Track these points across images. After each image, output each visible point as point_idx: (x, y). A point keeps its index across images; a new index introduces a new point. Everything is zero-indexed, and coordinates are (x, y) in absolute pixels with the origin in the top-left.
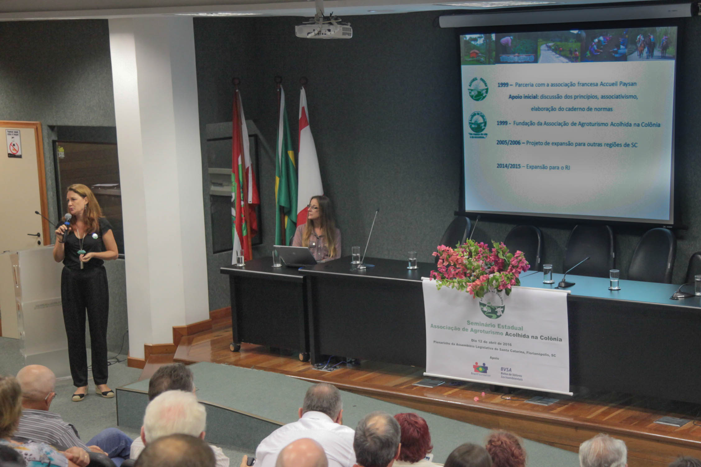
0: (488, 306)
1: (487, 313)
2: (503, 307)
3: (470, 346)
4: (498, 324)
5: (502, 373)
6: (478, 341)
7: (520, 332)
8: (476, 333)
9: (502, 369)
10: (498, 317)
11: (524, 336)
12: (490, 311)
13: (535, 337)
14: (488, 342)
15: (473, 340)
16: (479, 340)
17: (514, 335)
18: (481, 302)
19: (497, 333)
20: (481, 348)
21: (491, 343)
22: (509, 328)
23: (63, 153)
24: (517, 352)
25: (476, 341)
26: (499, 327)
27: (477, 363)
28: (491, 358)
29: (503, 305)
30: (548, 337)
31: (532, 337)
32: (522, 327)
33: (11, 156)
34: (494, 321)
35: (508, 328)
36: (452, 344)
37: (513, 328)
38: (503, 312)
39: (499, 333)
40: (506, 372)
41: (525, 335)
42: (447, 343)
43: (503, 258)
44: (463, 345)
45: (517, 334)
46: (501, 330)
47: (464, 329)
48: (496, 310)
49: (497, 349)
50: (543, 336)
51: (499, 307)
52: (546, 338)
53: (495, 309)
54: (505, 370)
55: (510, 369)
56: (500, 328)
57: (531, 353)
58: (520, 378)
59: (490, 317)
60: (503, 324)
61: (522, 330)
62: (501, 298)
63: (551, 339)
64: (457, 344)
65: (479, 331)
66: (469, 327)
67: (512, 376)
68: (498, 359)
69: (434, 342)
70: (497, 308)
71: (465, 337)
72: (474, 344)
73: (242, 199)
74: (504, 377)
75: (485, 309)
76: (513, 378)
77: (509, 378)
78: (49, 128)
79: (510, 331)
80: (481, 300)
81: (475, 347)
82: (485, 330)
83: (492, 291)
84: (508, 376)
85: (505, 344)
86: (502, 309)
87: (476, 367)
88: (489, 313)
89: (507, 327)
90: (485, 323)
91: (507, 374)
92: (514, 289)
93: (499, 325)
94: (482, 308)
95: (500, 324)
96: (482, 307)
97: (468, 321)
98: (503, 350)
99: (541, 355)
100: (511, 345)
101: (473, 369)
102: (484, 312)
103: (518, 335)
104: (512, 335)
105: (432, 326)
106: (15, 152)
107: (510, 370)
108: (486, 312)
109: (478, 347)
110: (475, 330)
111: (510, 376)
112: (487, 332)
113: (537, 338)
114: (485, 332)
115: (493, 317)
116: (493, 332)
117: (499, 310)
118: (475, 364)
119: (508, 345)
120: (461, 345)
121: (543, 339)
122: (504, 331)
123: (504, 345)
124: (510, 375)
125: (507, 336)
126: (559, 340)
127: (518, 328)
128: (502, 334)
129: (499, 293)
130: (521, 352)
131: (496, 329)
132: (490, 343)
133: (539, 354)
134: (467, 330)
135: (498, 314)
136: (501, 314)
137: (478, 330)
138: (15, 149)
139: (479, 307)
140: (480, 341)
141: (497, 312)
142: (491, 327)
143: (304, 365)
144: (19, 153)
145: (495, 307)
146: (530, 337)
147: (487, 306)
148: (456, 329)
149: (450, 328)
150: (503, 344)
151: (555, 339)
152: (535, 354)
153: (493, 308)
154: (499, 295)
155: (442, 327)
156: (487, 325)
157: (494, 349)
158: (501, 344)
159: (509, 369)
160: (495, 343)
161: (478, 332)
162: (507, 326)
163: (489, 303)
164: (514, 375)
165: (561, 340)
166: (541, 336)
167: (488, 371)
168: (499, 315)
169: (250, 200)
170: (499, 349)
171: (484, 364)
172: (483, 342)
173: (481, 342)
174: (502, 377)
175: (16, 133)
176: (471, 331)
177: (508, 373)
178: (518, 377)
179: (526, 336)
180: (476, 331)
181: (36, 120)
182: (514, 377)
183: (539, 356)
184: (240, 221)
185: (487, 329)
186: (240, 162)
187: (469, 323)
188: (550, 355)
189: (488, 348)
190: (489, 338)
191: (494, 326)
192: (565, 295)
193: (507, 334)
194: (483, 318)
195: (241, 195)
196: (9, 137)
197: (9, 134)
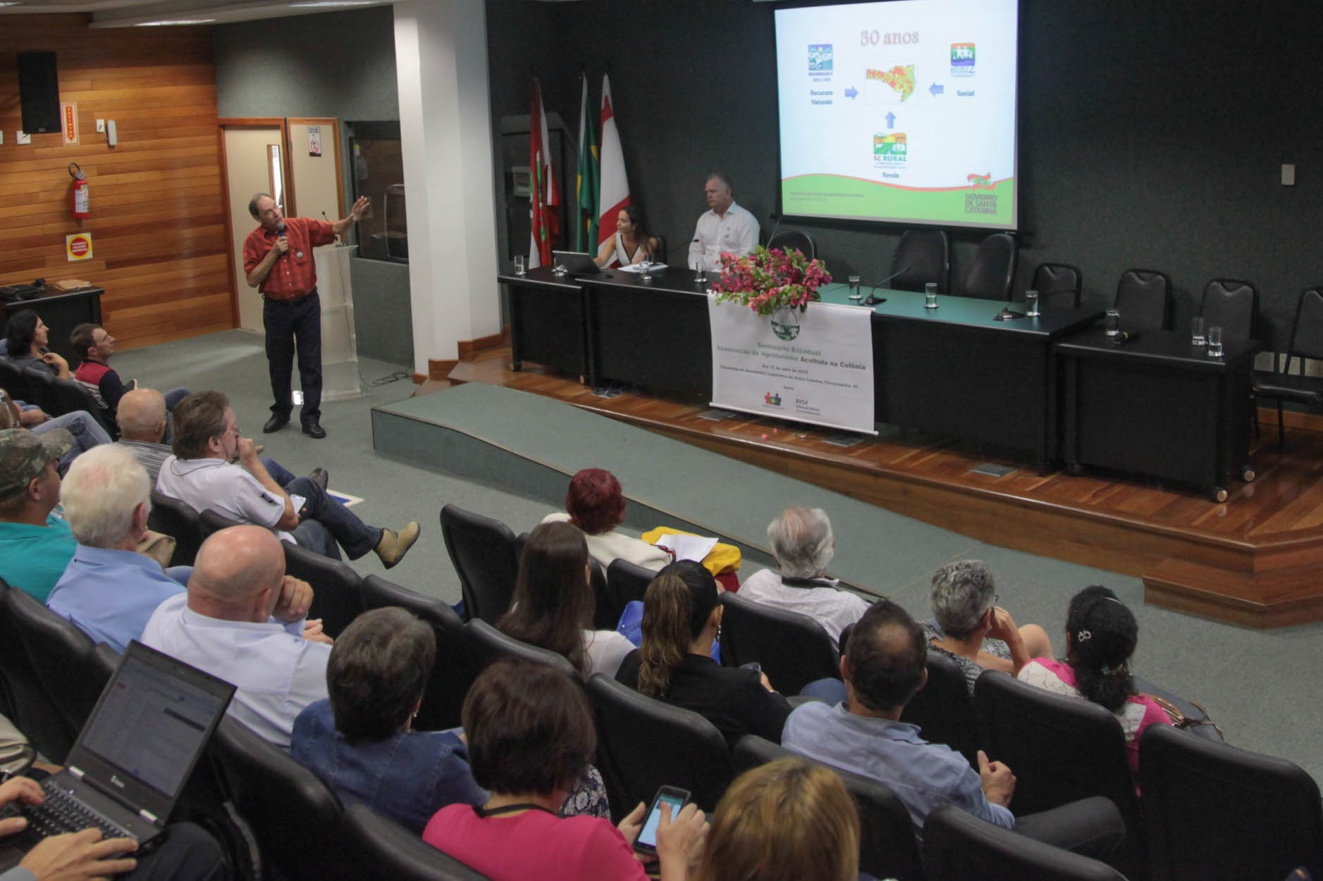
0: (781, 326)
1: (780, 334)
2: (798, 327)
3: (762, 373)
4: (793, 347)
6: (770, 367)
7: (818, 358)
9: (797, 401)
10: (792, 338)
11: (822, 362)
12: (784, 331)
14: (781, 369)
15: (764, 366)
17: (811, 361)
18: (772, 320)
19: (792, 358)
21: (785, 369)
22: (805, 352)
23: (359, 150)
24: (815, 381)
25: (768, 367)
26: (794, 350)
27: (769, 394)
28: (784, 387)
29: (798, 325)
30: (850, 363)
32: (820, 351)
33: (313, 154)
34: (788, 343)
36: (741, 370)
37: (809, 352)
38: (797, 332)
39: (794, 357)
40: (801, 405)
42: (736, 369)
43: (797, 267)
44: (754, 372)
45: (814, 359)
46: (796, 355)
47: (755, 353)
49: (792, 377)
50: (844, 363)
51: (792, 327)
52: (847, 366)
53: (789, 329)
54: (800, 403)
55: (807, 401)
56: (795, 352)
57: (829, 383)
58: (817, 412)
59: (784, 339)
60: (798, 347)
61: (820, 355)
62: (795, 316)
63: (853, 366)
64: (747, 371)
65: (771, 355)
66: (760, 350)
67: (808, 410)
68: (793, 388)
69: (721, 367)
71: (755, 362)
72: (765, 370)
73: (540, 200)
74: (799, 411)
75: (778, 329)
76: (809, 412)
77: (805, 412)
78: (345, 124)
79: (806, 356)
80: (773, 318)
81: (767, 373)
82: (778, 354)
83: (786, 308)
84: (804, 410)
85: (801, 371)
86: (797, 330)
87: (768, 398)
88: (782, 333)
89: (802, 351)
90: (777, 346)
91: (802, 407)
92: (810, 305)
94: (774, 328)
96: (774, 326)
97: (759, 343)
98: (798, 378)
99: (842, 385)
100: (806, 372)
101: (765, 401)
102: (776, 332)
103: (815, 361)
104: (809, 360)
105: (718, 348)
106: (315, 150)
107: (806, 403)
109: (771, 374)
110: (766, 353)
111: (807, 410)
112: (780, 357)
113: (836, 365)
114: (778, 356)
115: (787, 338)
116: (787, 356)
117: (793, 331)
118: (767, 395)
119: (804, 372)
120: (752, 371)
121: (844, 366)
122: (799, 356)
124: (807, 408)
125: (803, 361)
126: (862, 367)
127: (815, 353)
128: (797, 359)
129: (793, 310)
130: (819, 381)
131: (790, 353)
132: (783, 369)
133: (840, 384)
134: (757, 353)
135: (793, 335)
136: (796, 334)
138: (315, 148)
139: (771, 327)
140: (773, 367)
141: (791, 332)
142: (785, 350)
143: (585, 388)
144: (319, 152)
145: (789, 326)
146: (829, 364)
147: (779, 325)
148: (746, 352)
149: (738, 351)
150: (798, 371)
151: (857, 367)
152: (835, 384)
153: (787, 327)
154: (793, 312)
155: (727, 349)
156: (780, 348)
157: (788, 377)
158: (796, 371)
159: (805, 401)
160: (790, 370)
162: (802, 349)
163: (782, 321)
164: (810, 409)
165: (864, 368)
166: (841, 363)
167: (781, 403)
169: (550, 201)
170: (794, 377)
171: (777, 395)
172: (775, 367)
174: (797, 410)
175: (316, 131)
176: (762, 354)
177: (806, 406)
178: (813, 411)
179: (824, 362)
180: (767, 356)
181: (333, 116)
182: (811, 411)
183: (840, 387)
184: (539, 224)
185: (780, 353)
186: (538, 159)
187: (760, 345)
188: (852, 385)
189: (781, 376)
190: (782, 363)
191: (788, 349)
192: (869, 313)
193: (802, 359)
194: (775, 340)
195: (540, 196)
196: (310, 135)
197: (311, 132)
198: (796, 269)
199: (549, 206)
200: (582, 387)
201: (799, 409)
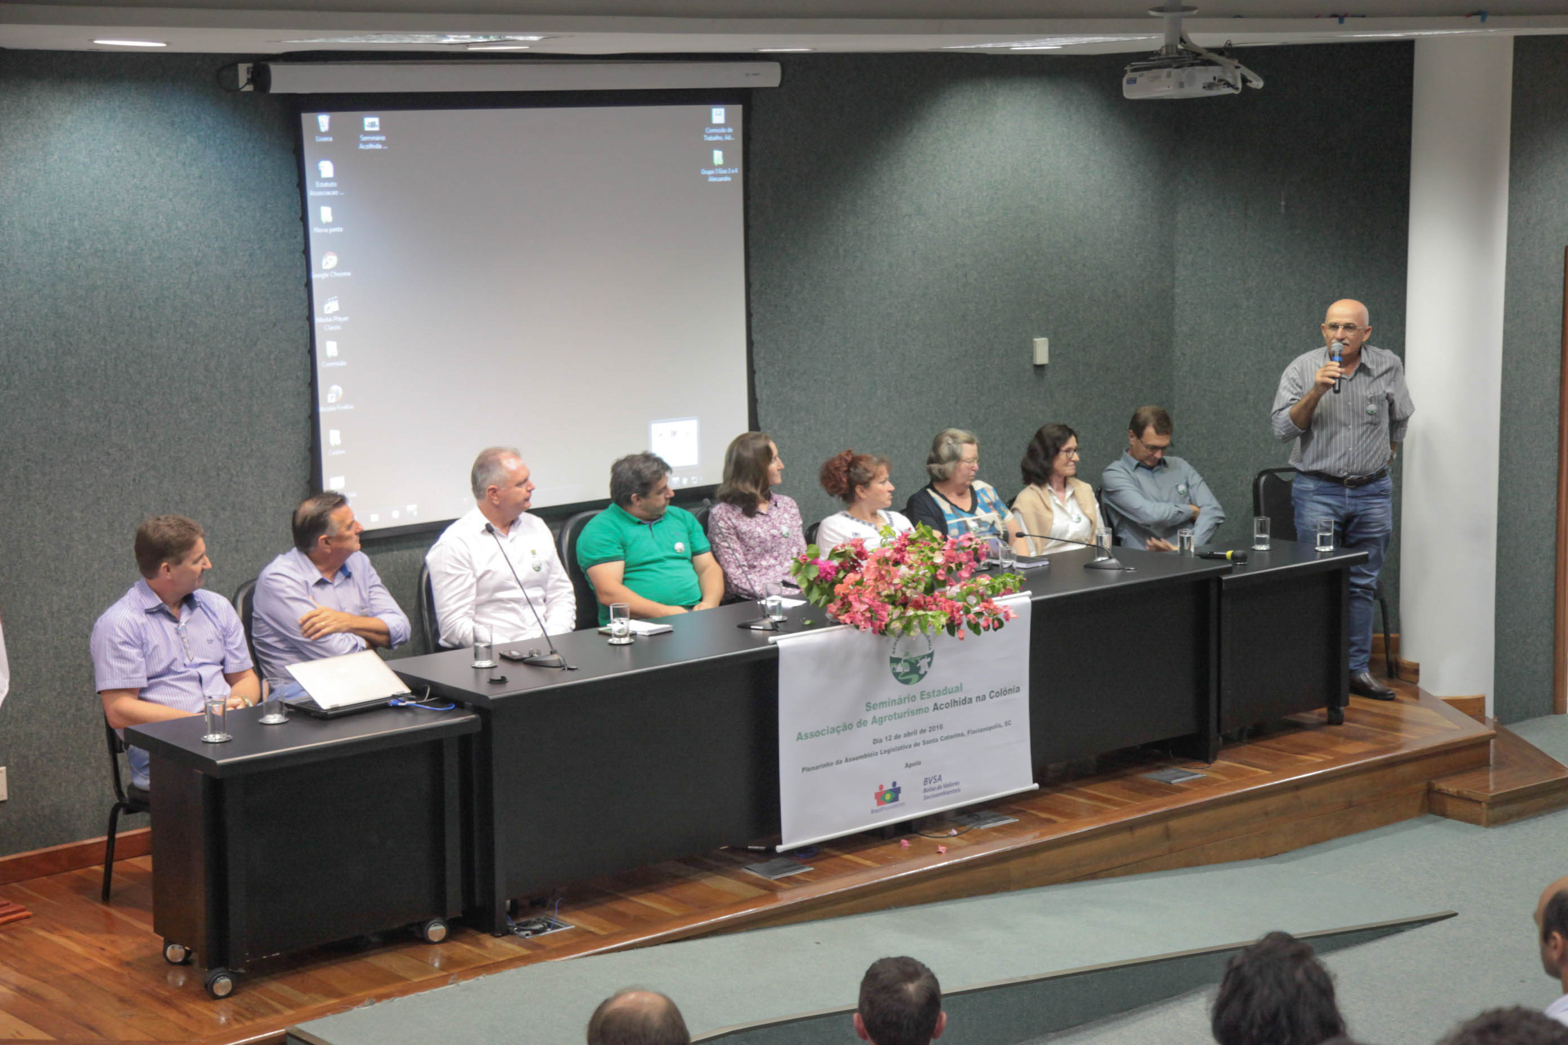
0: (905, 661)
1: (902, 676)
2: (931, 654)
3: (871, 755)
4: (921, 692)
5: (924, 791)
6: (884, 740)
7: (959, 696)
8: (882, 724)
9: (926, 782)
10: (921, 677)
11: (965, 701)
12: (908, 670)
13: (981, 698)
14: (903, 736)
15: (876, 741)
16: (886, 738)
17: (947, 705)
18: (892, 656)
19: (919, 712)
21: (908, 735)
22: (939, 694)
24: (953, 737)
25: (881, 741)
26: (923, 697)
27: (881, 788)
28: (907, 766)
29: (930, 651)
30: (1000, 690)
31: (976, 698)
32: (961, 684)
34: (914, 688)
35: (937, 695)
36: (838, 761)
37: (946, 691)
38: (929, 664)
39: (922, 709)
40: (931, 786)
41: (965, 699)
42: (828, 765)
44: (857, 758)
45: (952, 701)
46: (925, 703)
47: (861, 723)
48: (918, 665)
49: (918, 744)
50: (994, 692)
51: (923, 657)
52: (999, 694)
53: (917, 662)
54: (930, 783)
55: (940, 775)
56: (925, 698)
57: (976, 732)
58: (955, 788)
59: (906, 682)
60: (929, 689)
61: (961, 690)
62: (927, 637)
63: (1003, 693)
64: (846, 760)
65: (887, 718)
66: (869, 716)
67: (942, 791)
68: (919, 763)
70: (920, 660)
71: (860, 740)
72: (878, 747)
74: (927, 798)
75: (900, 668)
76: (944, 795)
77: (937, 796)
79: (941, 700)
80: (894, 652)
81: (879, 753)
82: (897, 713)
84: (936, 793)
85: (932, 729)
86: (929, 659)
87: (880, 795)
88: (906, 674)
90: (897, 698)
91: (933, 789)
93: (923, 694)
94: (894, 669)
95: (924, 692)
96: (894, 665)
97: (868, 704)
98: (928, 742)
99: (990, 729)
100: (941, 727)
101: (875, 802)
102: (896, 675)
103: (955, 703)
104: (944, 706)
105: (799, 737)
107: (939, 779)
109: (885, 752)
110: (879, 718)
111: (939, 793)
112: (901, 716)
113: (984, 698)
114: (897, 716)
115: (912, 682)
116: (911, 711)
117: (923, 663)
118: (878, 790)
119: (937, 729)
120: (854, 758)
121: (993, 697)
122: (930, 703)
123: (930, 731)
124: (939, 788)
125: (935, 711)
127: (954, 689)
128: (926, 710)
130: (959, 735)
131: (917, 704)
132: (905, 735)
133: (986, 729)
134: (865, 723)
135: (922, 672)
136: (927, 669)
137: (885, 717)
139: (888, 667)
140: (888, 739)
141: (919, 668)
142: (909, 701)
145: (917, 659)
146: (974, 700)
147: (902, 662)
148: (847, 727)
149: (834, 730)
150: (928, 730)
151: (1009, 691)
152: (980, 731)
153: (914, 661)
155: (818, 734)
156: (901, 702)
157: (912, 746)
158: (924, 731)
159: (937, 777)
160: (915, 733)
161: (885, 720)
162: (936, 690)
163: (907, 654)
164: (946, 786)
166: (991, 692)
167: (900, 796)
170: (921, 743)
172: (893, 738)
173: (890, 740)
174: (925, 798)
176: (873, 723)
177: (939, 785)
178: (952, 788)
179: (967, 701)
180: (881, 721)
182: (946, 792)
183: (988, 733)
185: (901, 709)
187: (869, 706)
188: (1003, 724)
189: (902, 749)
190: (904, 725)
191: (914, 699)
192: (1029, 600)
193: (936, 707)
194: (894, 691)
201: (927, 795)
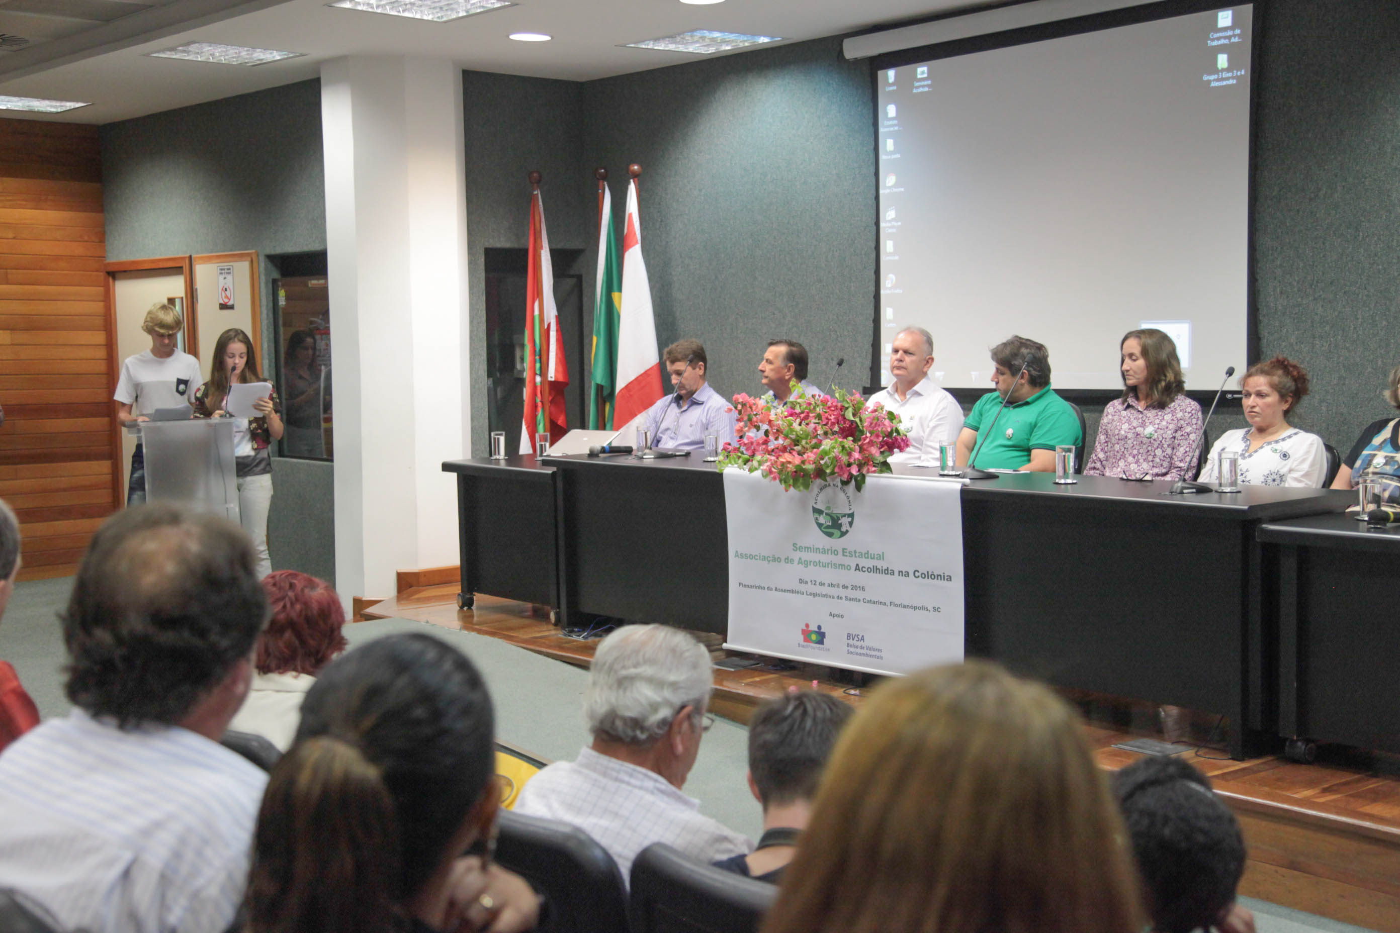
0: (827, 514)
1: (825, 528)
2: (851, 515)
3: (798, 592)
4: (843, 549)
5: (848, 645)
6: (809, 583)
7: (880, 564)
8: (807, 567)
9: (849, 636)
10: (843, 534)
11: (887, 571)
12: (830, 524)
13: (904, 573)
14: (826, 585)
15: (801, 581)
16: (811, 581)
17: (869, 570)
18: (815, 506)
19: (842, 566)
20: (814, 595)
21: (831, 585)
22: (861, 555)
23: (284, 298)
24: (874, 603)
25: (807, 583)
26: (845, 554)
27: (807, 626)
28: (831, 614)
29: (851, 512)
30: (928, 572)
31: (899, 572)
32: (883, 553)
33: (224, 307)
34: (837, 543)
35: (859, 556)
36: (769, 588)
37: (867, 555)
38: (851, 524)
39: (844, 565)
40: (855, 642)
41: (887, 569)
42: (760, 587)
43: (852, 418)
44: (785, 591)
45: (874, 566)
46: (847, 561)
47: (788, 560)
48: (840, 522)
49: (841, 598)
50: (918, 572)
51: (844, 515)
52: (925, 576)
53: (839, 519)
54: (853, 639)
55: (863, 636)
56: (847, 556)
57: (897, 606)
58: (877, 654)
59: (830, 535)
60: (851, 548)
61: (883, 559)
62: (848, 497)
63: (933, 577)
64: (776, 589)
65: (812, 563)
66: (796, 556)
67: (864, 651)
68: (842, 617)
69: (740, 584)
70: (842, 517)
71: (788, 575)
72: (803, 588)
73: (538, 372)
74: (851, 653)
75: (822, 519)
76: (867, 655)
77: (860, 654)
78: (267, 260)
79: (864, 563)
80: (816, 503)
81: (805, 594)
82: (821, 561)
83: (834, 485)
84: (859, 651)
85: (854, 588)
86: (850, 519)
87: (806, 633)
88: (828, 527)
89: (857, 555)
90: (821, 547)
91: (857, 647)
92: (873, 479)
93: (845, 551)
94: (817, 518)
95: (846, 549)
96: (817, 515)
97: (794, 544)
98: (851, 600)
99: (915, 608)
100: (863, 589)
101: (802, 637)
102: (820, 525)
103: (875, 570)
104: (866, 569)
105: (737, 555)
106: (226, 300)
107: (863, 639)
108: (824, 526)
109: (810, 594)
110: (805, 561)
111: (862, 651)
112: (825, 565)
113: (907, 574)
114: (821, 564)
115: (834, 536)
116: (834, 564)
117: (845, 521)
118: (804, 628)
119: (859, 589)
120: (782, 591)
121: (918, 577)
122: (853, 562)
123: (852, 589)
124: (862, 648)
125: (857, 571)
126: (946, 578)
127: (876, 556)
128: (848, 568)
129: (845, 488)
130: (881, 603)
131: (839, 559)
132: (829, 585)
133: (911, 607)
134: (792, 561)
135: (844, 529)
136: (848, 528)
137: (810, 562)
138: (227, 297)
139: (811, 516)
140: (813, 583)
141: (841, 525)
142: (831, 554)
143: (555, 629)
144: (231, 303)
145: (838, 515)
146: (896, 573)
147: (824, 514)
148: (776, 559)
149: (764, 558)
150: (850, 588)
151: (939, 576)
152: (905, 607)
153: (835, 517)
154: (844, 491)
155: (751, 557)
156: (825, 551)
157: (836, 597)
158: (847, 587)
159: (860, 637)
160: (838, 586)
161: (810, 565)
162: (857, 551)
163: (828, 508)
164: (869, 648)
165: (950, 578)
166: (915, 571)
167: (825, 640)
168: (845, 531)
169: (552, 375)
170: (844, 598)
171: (819, 627)
172: (817, 583)
173: (815, 584)
174: (849, 653)
175: (229, 271)
176: (799, 563)
177: (860, 644)
178: (874, 653)
179: (889, 572)
180: (806, 564)
181: (252, 249)
182: (869, 652)
183: (911, 611)
184: (535, 407)
185: (824, 558)
186: (537, 312)
187: (796, 548)
188: (931, 608)
189: (825, 596)
190: (828, 575)
191: (835, 553)
192: (958, 487)
193: (857, 568)
194: (818, 538)
195: (538, 365)
196: (221, 277)
197: (221, 273)
198: (852, 422)
199: (551, 382)
200: (552, 627)
201: (852, 649)
